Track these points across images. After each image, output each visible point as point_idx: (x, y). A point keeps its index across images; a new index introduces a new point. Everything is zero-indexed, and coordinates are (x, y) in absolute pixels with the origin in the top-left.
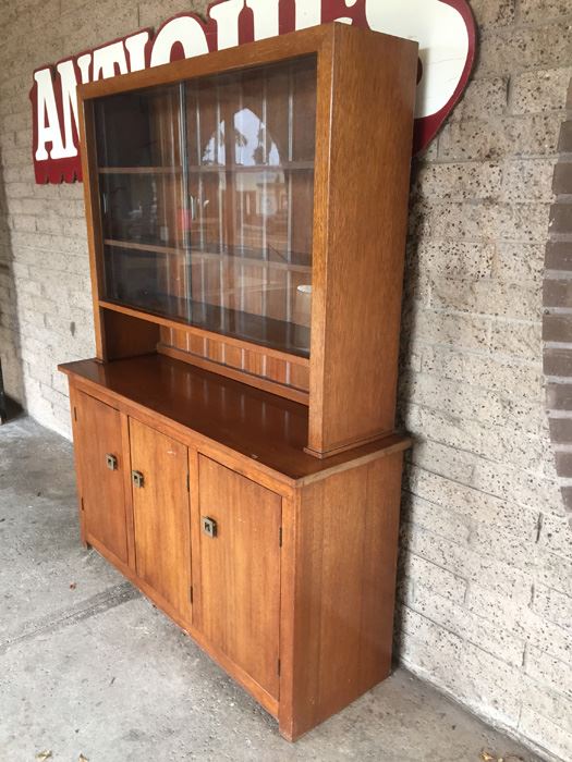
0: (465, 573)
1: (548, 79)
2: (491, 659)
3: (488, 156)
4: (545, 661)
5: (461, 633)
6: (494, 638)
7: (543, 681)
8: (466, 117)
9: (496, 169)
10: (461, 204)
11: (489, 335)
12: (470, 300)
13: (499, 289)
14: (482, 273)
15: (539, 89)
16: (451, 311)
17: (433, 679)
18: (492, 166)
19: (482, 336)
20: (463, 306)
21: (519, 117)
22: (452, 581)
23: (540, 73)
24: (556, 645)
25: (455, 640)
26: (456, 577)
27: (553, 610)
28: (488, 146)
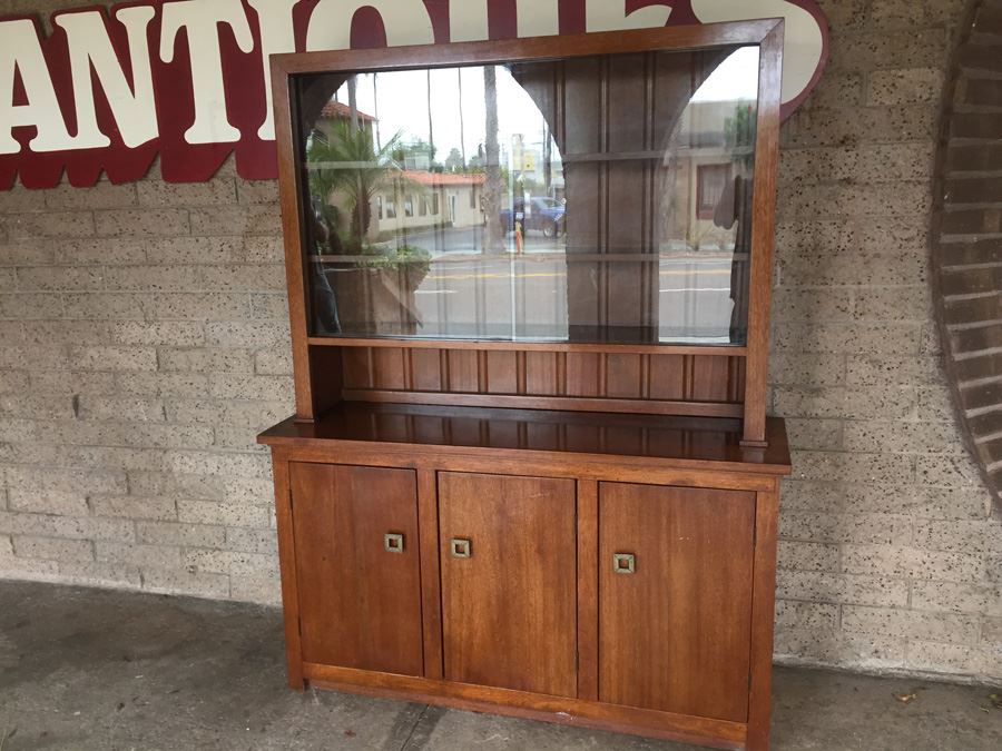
0: (836, 537)
1: (902, 77)
2: (873, 610)
3: (843, 142)
4: (930, 589)
5: (834, 599)
6: (874, 590)
7: (929, 608)
8: (815, 107)
9: (852, 154)
10: (814, 186)
11: (852, 303)
12: (828, 274)
13: (860, 260)
14: (842, 247)
15: (893, 85)
16: (807, 286)
17: (803, 660)
18: (847, 151)
19: (843, 305)
20: (820, 280)
21: (874, 108)
22: (822, 551)
23: (893, 72)
24: (938, 569)
25: (827, 609)
26: (826, 545)
27: (936, 537)
28: (843, 133)
